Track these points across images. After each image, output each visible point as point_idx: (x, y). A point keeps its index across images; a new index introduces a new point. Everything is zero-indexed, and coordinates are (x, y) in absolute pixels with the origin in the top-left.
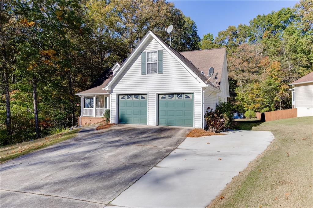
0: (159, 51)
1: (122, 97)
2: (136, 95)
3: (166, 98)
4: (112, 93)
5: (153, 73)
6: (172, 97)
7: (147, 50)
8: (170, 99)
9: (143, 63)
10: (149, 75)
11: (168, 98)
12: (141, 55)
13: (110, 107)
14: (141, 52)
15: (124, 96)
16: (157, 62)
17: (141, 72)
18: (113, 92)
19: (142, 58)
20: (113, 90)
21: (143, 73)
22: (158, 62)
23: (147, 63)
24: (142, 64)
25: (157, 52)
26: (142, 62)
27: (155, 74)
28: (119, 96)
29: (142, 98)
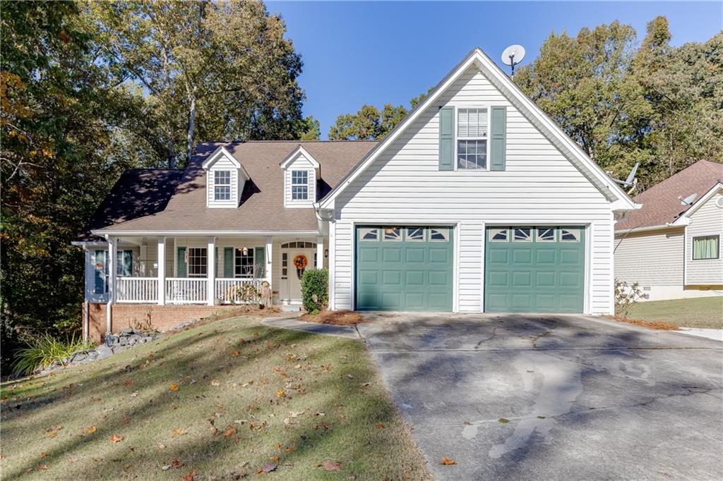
0: (494, 109)
1: (368, 234)
2: (415, 229)
3: (508, 238)
4: (340, 219)
5: (474, 168)
6: (523, 235)
7: (456, 102)
8: (518, 241)
9: (446, 137)
10: (462, 172)
11: (513, 238)
12: (438, 115)
13: (326, 264)
14: (438, 106)
15: (373, 229)
16: (488, 138)
17: (437, 163)
18: (342, 216)
19: (441, 123)
20: (343, 210)
21: (445, 165)
22: (493, 139)
23: (457, 138)
24: (441, 139)
25: (489, 111)
26: (441, 134)
27: (480, 172)
28: (358, 229)
29: (433, 237)
